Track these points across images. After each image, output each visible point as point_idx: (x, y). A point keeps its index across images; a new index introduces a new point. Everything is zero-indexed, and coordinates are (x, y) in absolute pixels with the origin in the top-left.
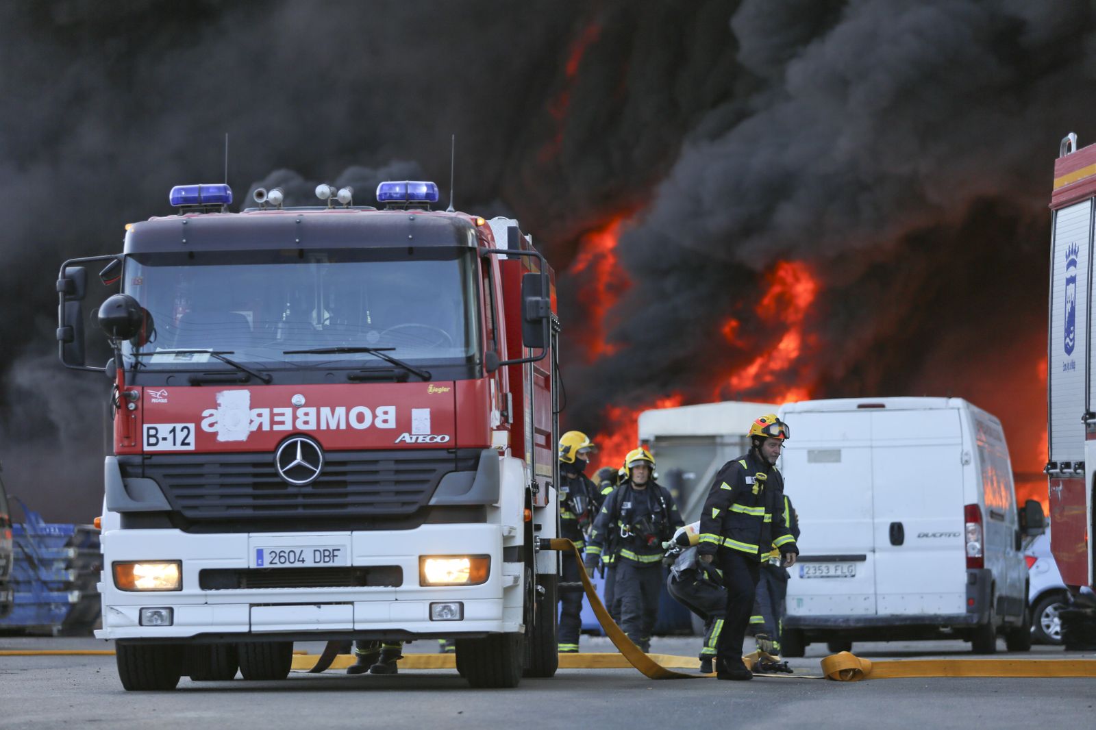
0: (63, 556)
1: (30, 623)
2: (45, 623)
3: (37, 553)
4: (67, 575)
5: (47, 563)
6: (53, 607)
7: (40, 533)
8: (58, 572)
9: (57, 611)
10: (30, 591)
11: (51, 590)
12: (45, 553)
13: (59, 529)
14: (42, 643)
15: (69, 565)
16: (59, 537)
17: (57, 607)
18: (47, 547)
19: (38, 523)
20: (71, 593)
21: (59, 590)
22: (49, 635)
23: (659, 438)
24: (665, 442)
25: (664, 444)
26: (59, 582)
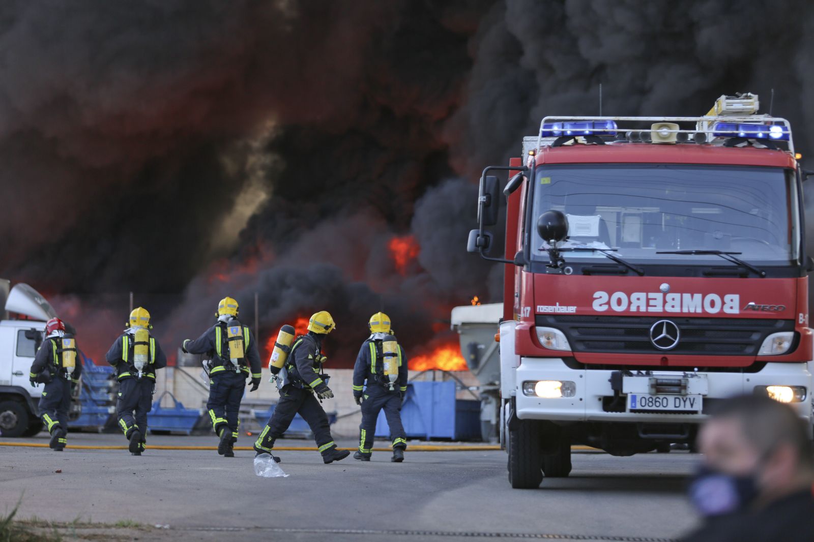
0: (106, 385)
1: (86, 425)
2: (94, 425)
3: (90, 383)
4: (108, 397)
5: (96, 389)
6: (99, 415)
7: (92, 371)
8: (102, 395)
9: (101, 418)
10: (86, 405)
11: (98, 405)
12: (95, 383)
13: (104, 369)
14: (94, 436)
15: (109, 390)
16: (104, 374)
17: (101, 416)
18: (96, 379)
19: (91, 364)
20: (110, 407)
21: (103, 405)
22: (96, 432)
23: (464, 324)
24: (468, 326)
25: (467, 327)
26: (103, 401)
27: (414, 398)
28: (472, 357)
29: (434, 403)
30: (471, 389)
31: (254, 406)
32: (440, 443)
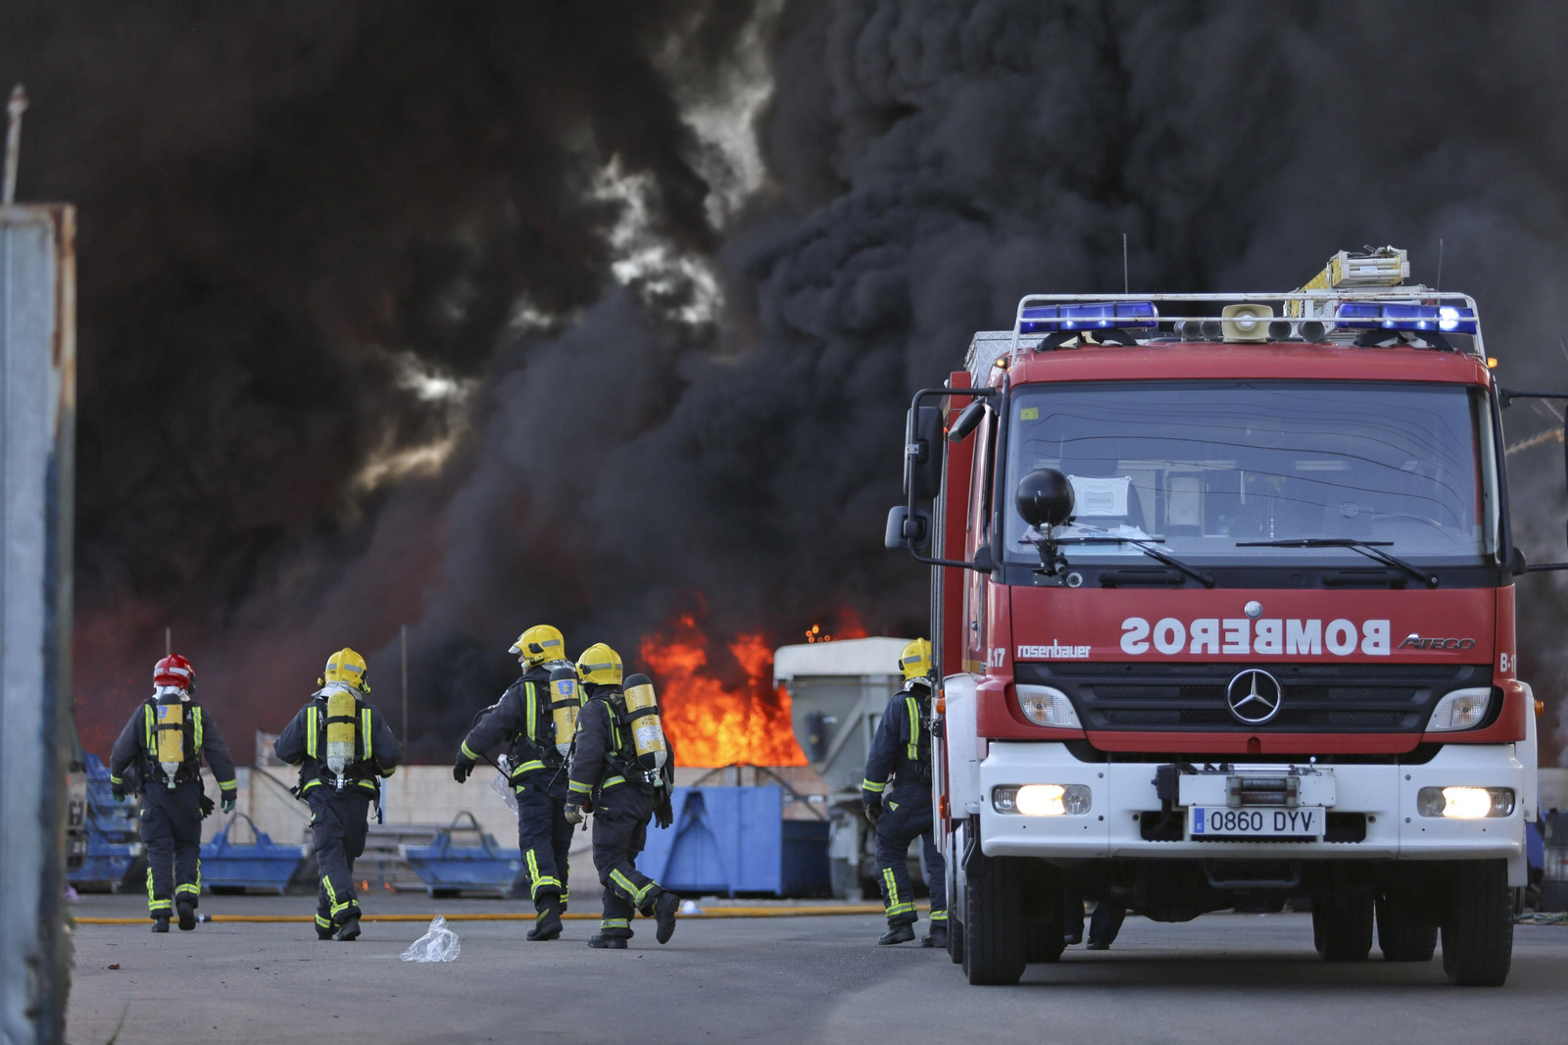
2: (104, 878)
3: (95, 801)
4: (128, 825)
5: (107, 811)
6: (112, 861)
7: (99, 777)
8: (119, 822)
9: (117, 865)
11: (111, 841)
14: (103, 898)
15: (131, 813)
17: (117, 861)
19: (97, 765)
20: (133, 844)
21: (119, 841)
22: (107, 891)
23: (797, 678)
24: (805, 682)
25: (803, 684)
26: (119, 832)
27: (704, 819)
28: (814, 739)
29: (742, 828)
30: (812, 799)
31: (402, 837)
32: (753, 902)
